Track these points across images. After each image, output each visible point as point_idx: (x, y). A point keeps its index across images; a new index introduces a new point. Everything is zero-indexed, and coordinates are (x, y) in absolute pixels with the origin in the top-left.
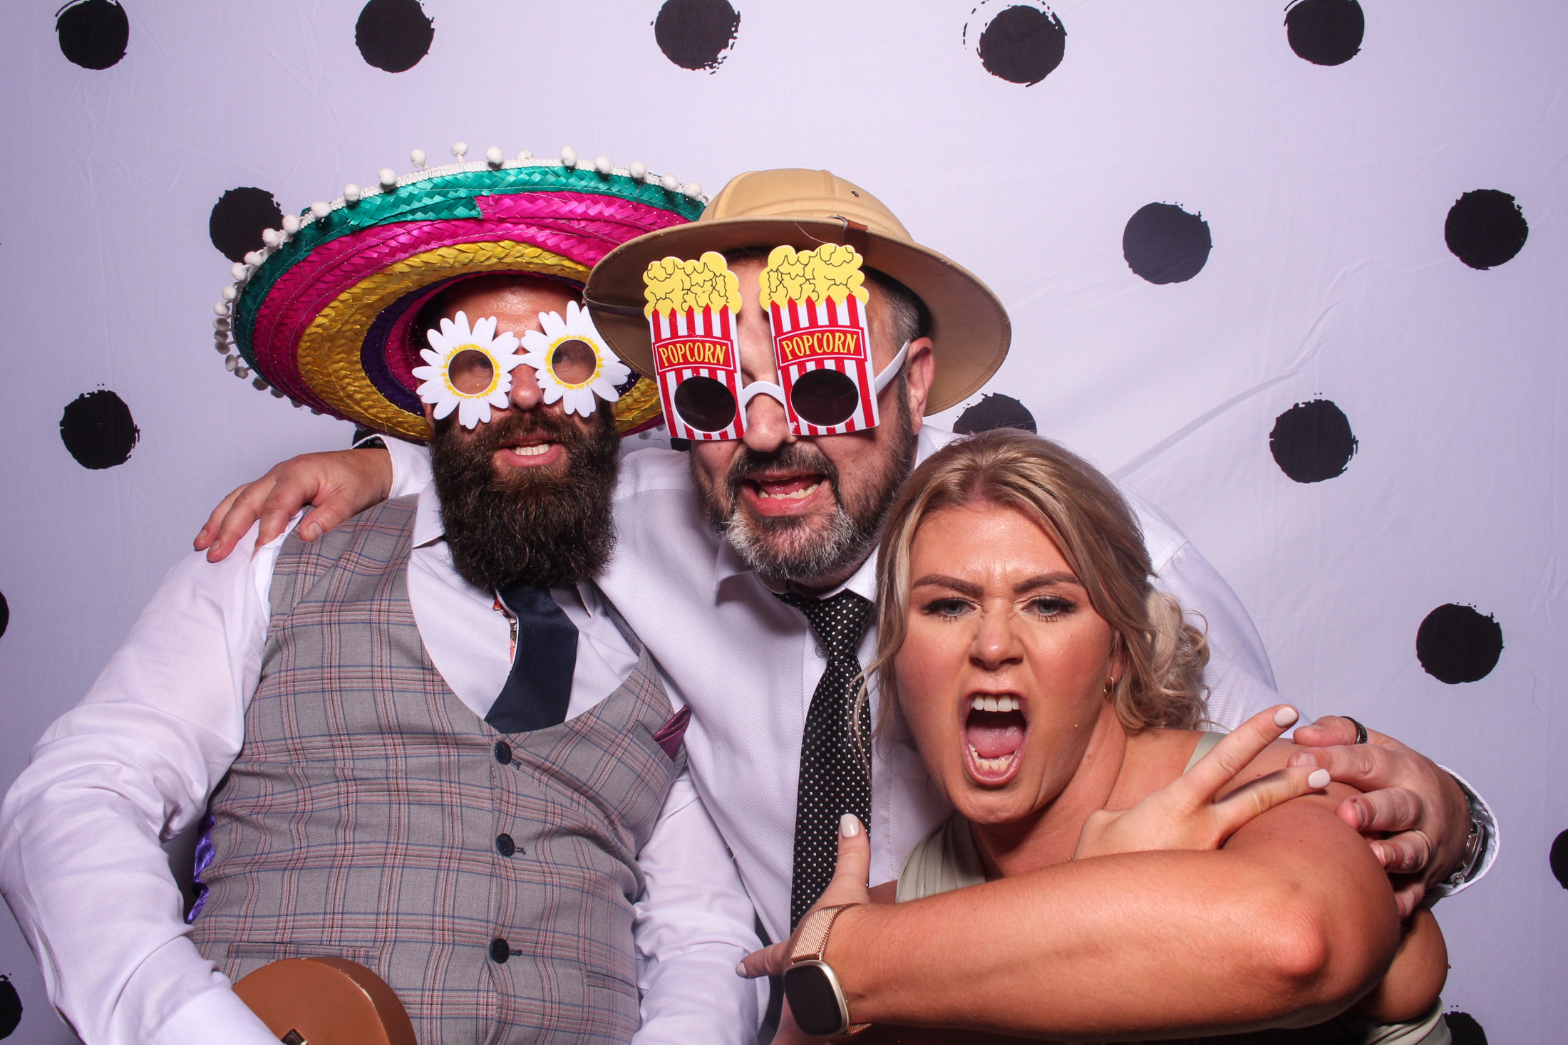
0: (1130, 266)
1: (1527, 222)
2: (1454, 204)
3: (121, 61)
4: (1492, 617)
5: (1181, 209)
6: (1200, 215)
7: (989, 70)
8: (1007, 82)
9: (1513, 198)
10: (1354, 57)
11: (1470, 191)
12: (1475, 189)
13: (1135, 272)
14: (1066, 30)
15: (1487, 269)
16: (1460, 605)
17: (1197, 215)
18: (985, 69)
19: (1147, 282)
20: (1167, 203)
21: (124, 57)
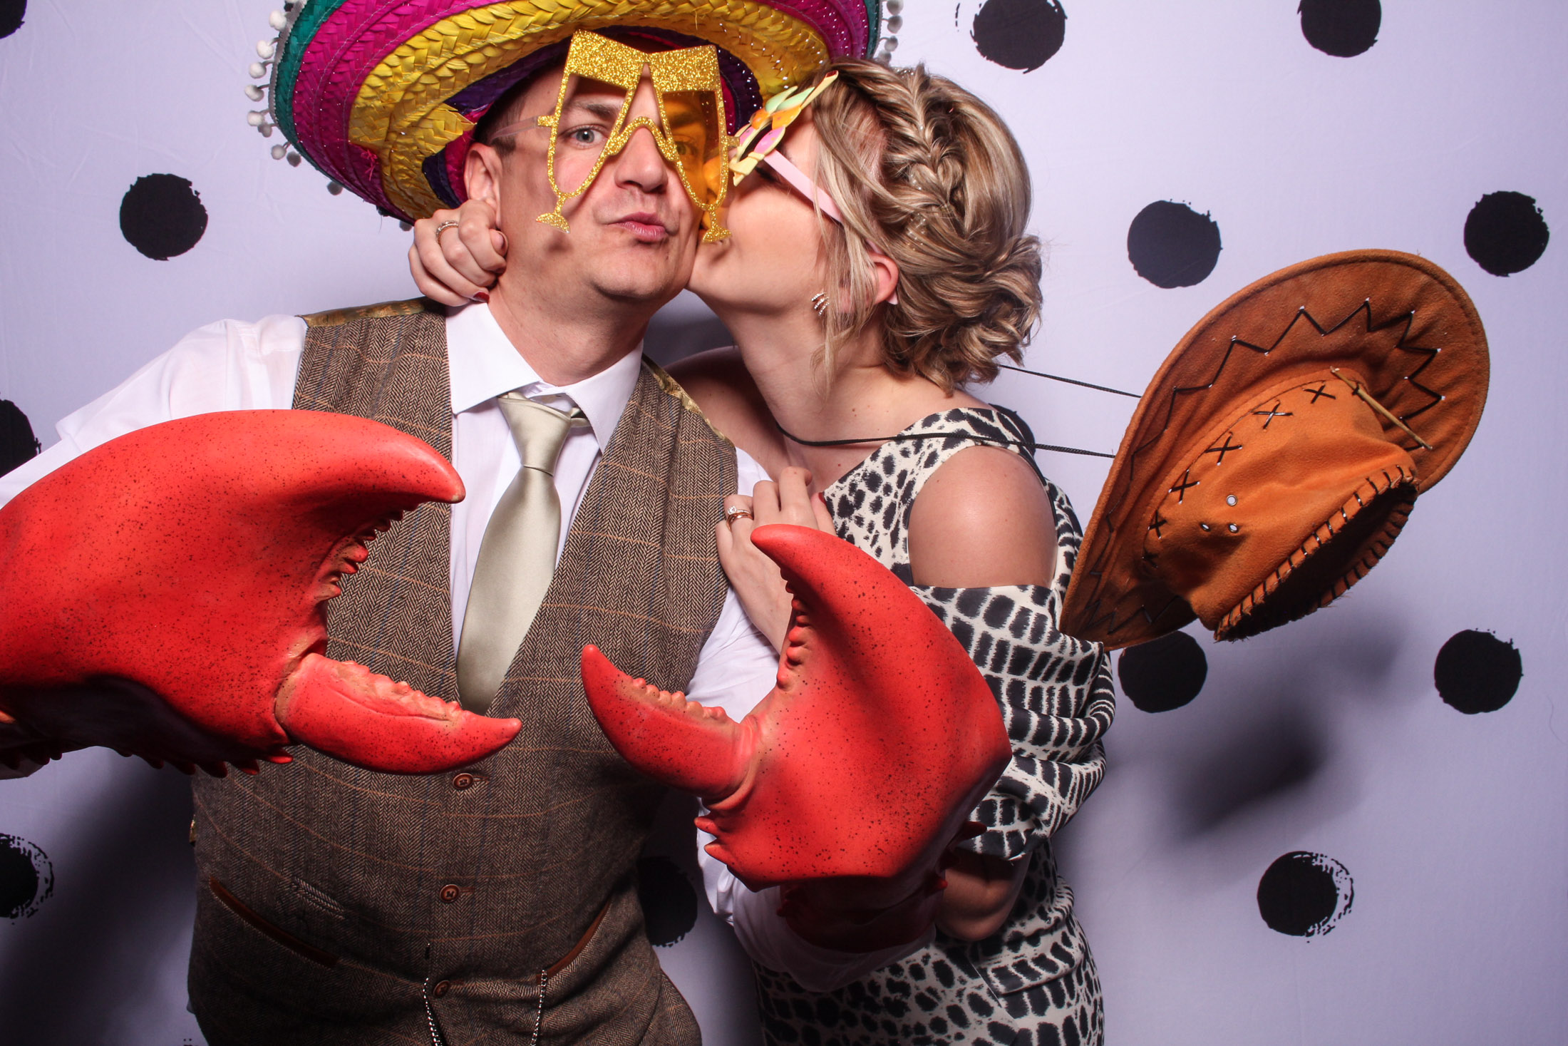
0: (1136, 268)
1: (1549, 225)
2: (1473, 206)
3: (18, 31)
4: (1511, 643)
5: (1189, 208)
6: (1209, 215)
7: (983, 54)
8: (1003, 68)
9: (1533, 201)
10: (1371, 49)
11: (1490, 193)
12: (1495, 191)
13: (1141, 274)
14: (1067, 13)
15: (1507, 276)
16: (1479, 630)
17: (1206, 214)
18: (978, 54)
19: (1153, 286)
20: (1173, 201)
21: (22, 27)
